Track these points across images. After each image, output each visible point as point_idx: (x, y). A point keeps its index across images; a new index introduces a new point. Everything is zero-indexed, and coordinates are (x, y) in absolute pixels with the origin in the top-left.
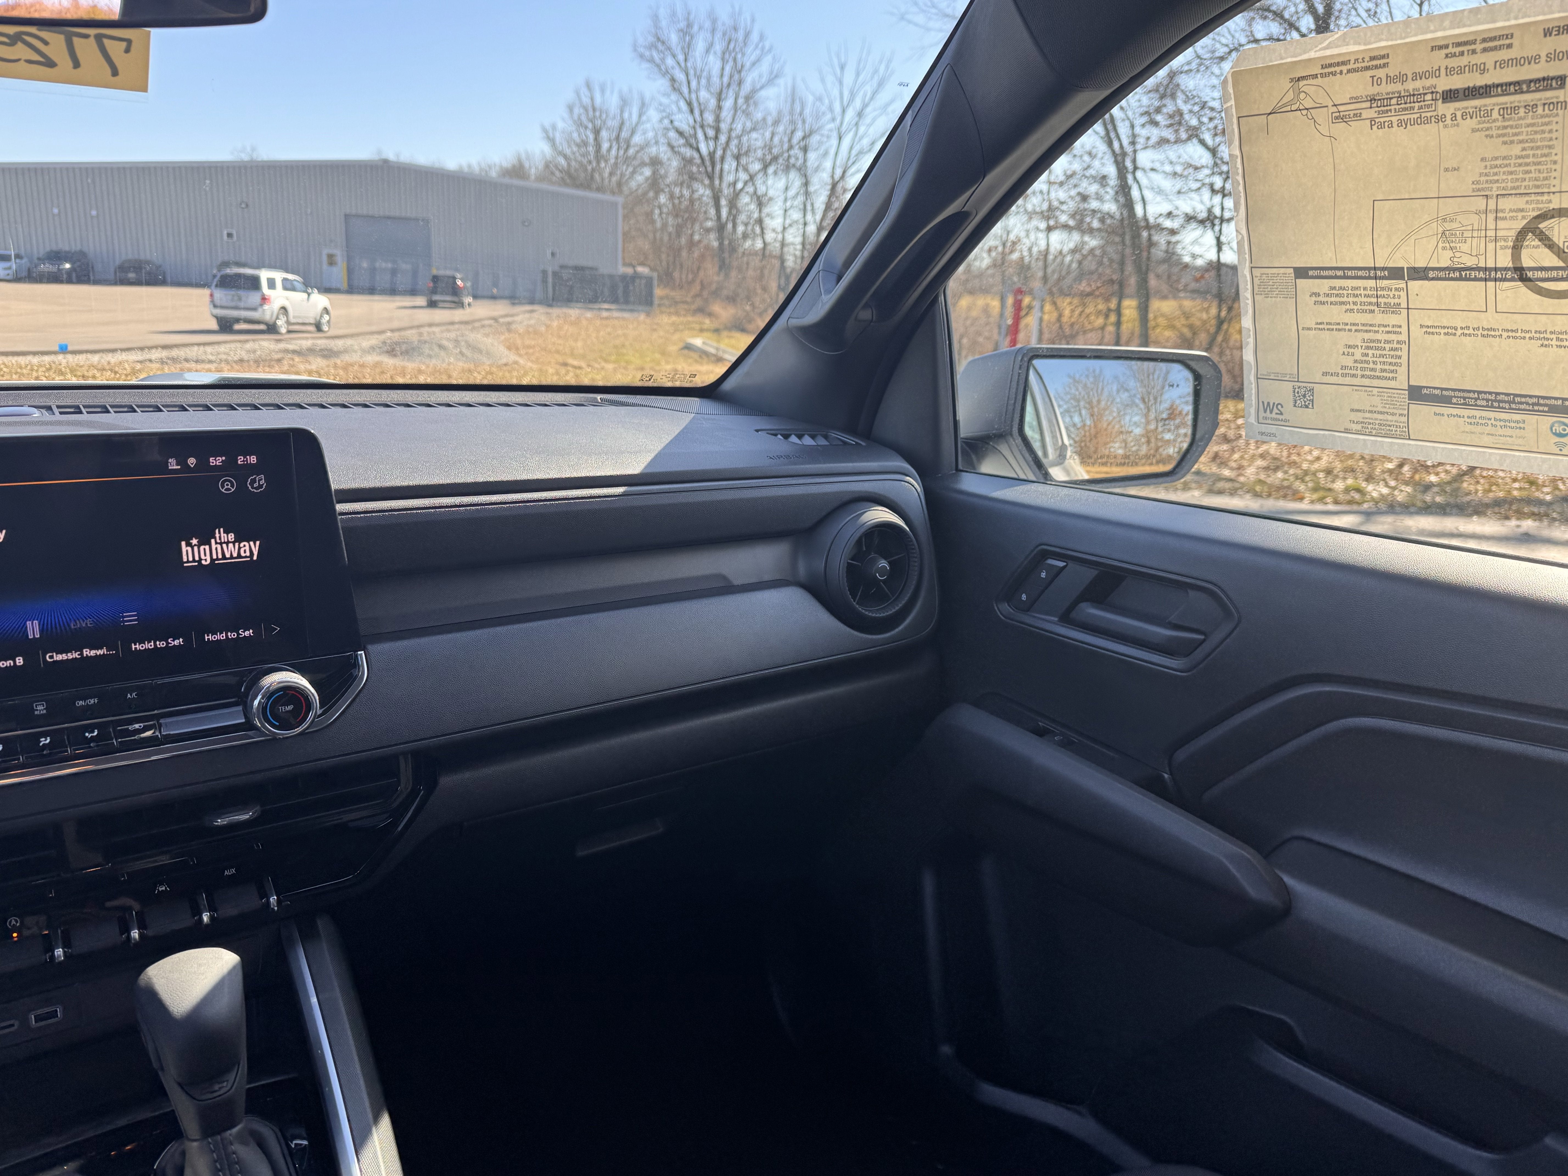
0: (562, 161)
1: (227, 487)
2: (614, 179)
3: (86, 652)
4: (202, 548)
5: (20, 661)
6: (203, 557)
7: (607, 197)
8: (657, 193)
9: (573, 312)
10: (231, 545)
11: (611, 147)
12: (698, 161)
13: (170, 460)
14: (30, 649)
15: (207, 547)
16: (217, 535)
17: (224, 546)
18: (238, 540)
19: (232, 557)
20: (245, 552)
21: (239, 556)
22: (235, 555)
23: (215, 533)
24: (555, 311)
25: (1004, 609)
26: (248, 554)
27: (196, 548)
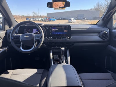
0: (95, 8)
5: (58, 35)
7: (98, 11)
8: (103, 10)
11: (99, 7)
13: (64, 27)
16: (66, 30)
25: (114, 39)
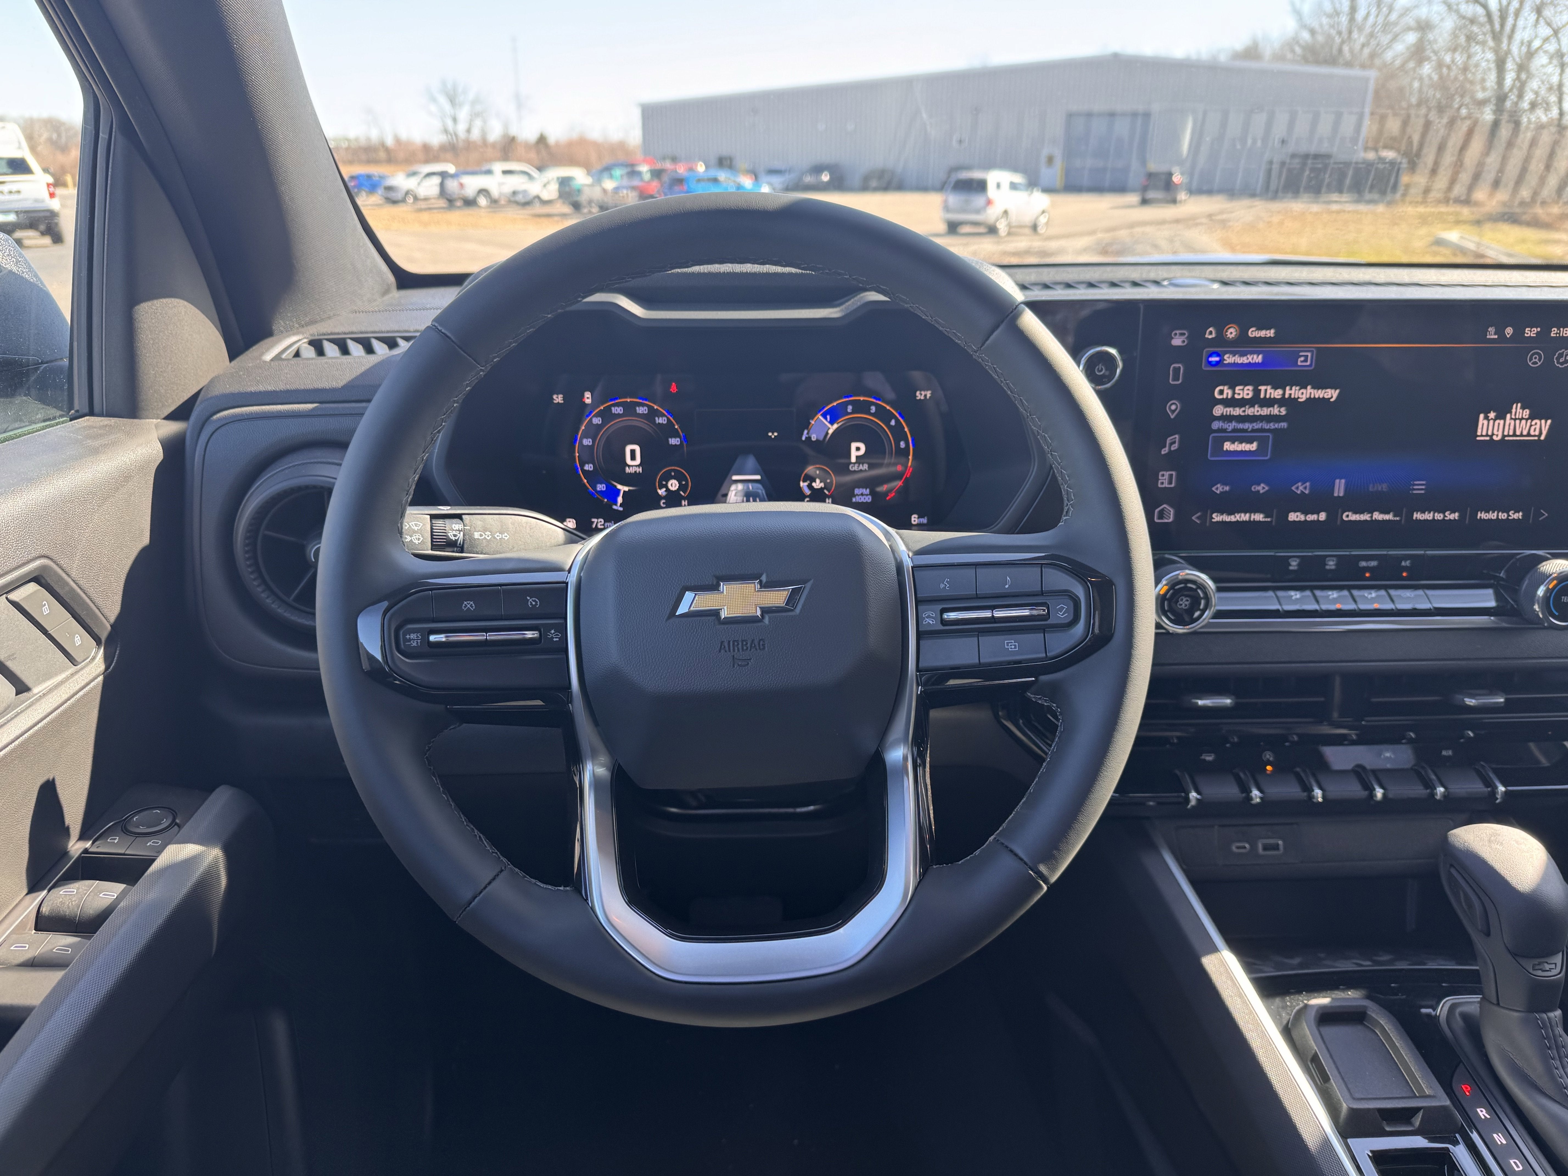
0: (1306, 36)
1: (1535, 361)
2: (1366, 51)
3: (1377, 516)
4: (1497, 422)
5: (1323, 516)
6: (1495, 432)
7: (1356, 72)
8: (1420, 62)
9: (1298, 206)
10: (1524, 422)
11: (1368, 14)
12: (1483, 19)
13: (1489, 329)
14: (1335, 506)
15: (1502, 422)
16: (1514, 411)
17: (1518, 422)
18: (1532, 417)
19: (1521, 435)
20: (1535, 430)
21: (1529, 435)
22: (1525, 433)
23: (1512, 408)
24: (1276, 206)
26: (1537, 433)
27: (1491, 422)
